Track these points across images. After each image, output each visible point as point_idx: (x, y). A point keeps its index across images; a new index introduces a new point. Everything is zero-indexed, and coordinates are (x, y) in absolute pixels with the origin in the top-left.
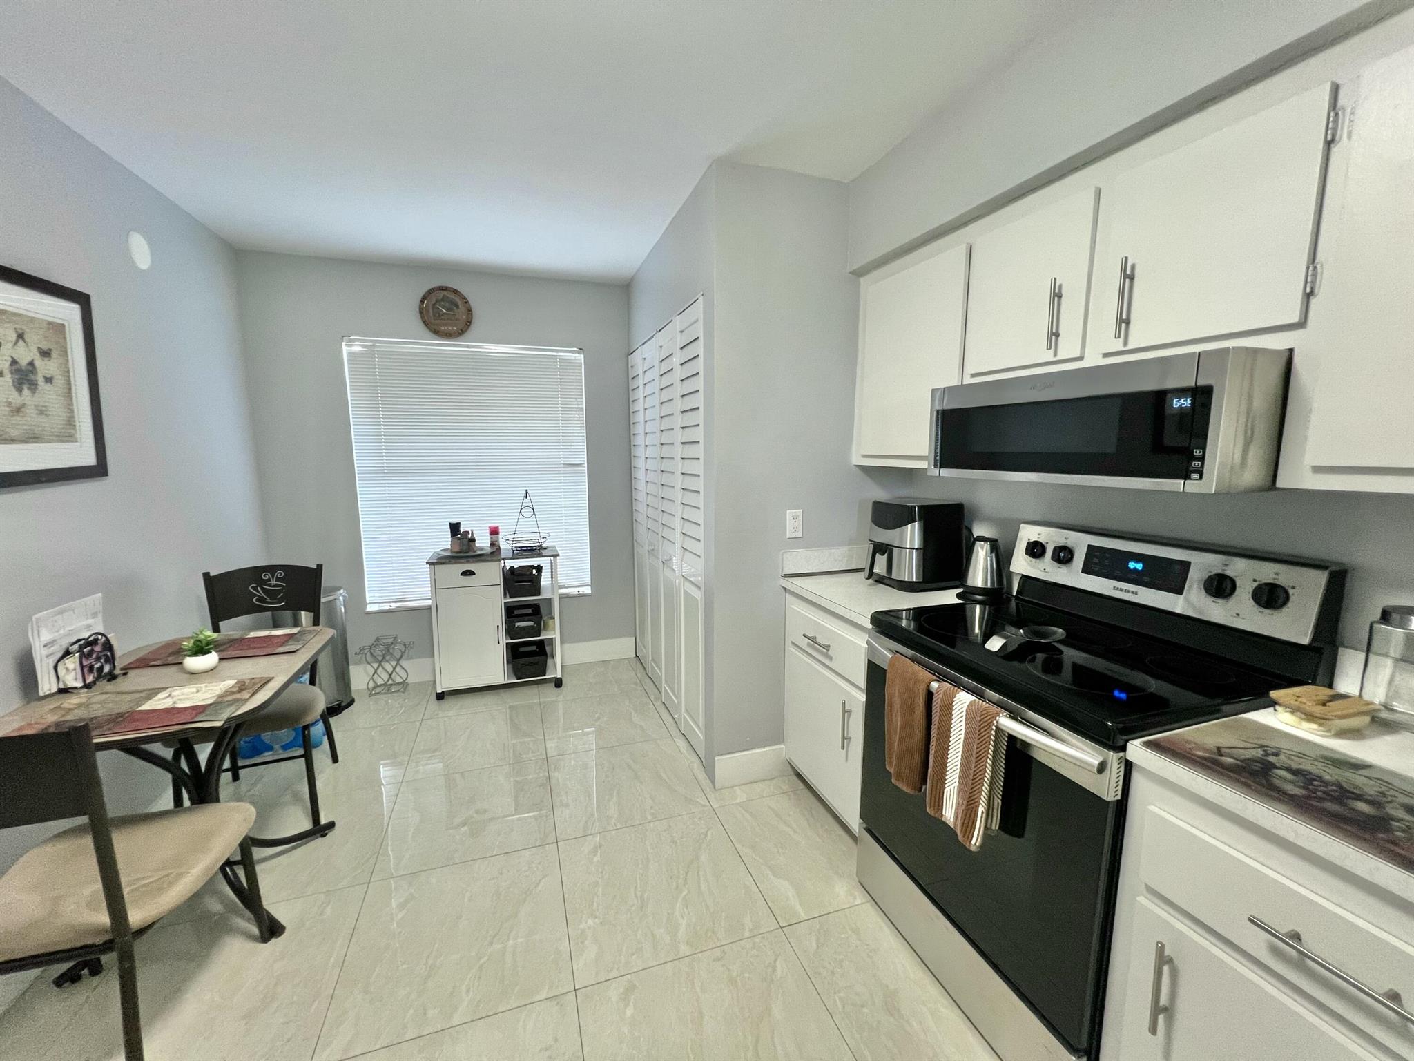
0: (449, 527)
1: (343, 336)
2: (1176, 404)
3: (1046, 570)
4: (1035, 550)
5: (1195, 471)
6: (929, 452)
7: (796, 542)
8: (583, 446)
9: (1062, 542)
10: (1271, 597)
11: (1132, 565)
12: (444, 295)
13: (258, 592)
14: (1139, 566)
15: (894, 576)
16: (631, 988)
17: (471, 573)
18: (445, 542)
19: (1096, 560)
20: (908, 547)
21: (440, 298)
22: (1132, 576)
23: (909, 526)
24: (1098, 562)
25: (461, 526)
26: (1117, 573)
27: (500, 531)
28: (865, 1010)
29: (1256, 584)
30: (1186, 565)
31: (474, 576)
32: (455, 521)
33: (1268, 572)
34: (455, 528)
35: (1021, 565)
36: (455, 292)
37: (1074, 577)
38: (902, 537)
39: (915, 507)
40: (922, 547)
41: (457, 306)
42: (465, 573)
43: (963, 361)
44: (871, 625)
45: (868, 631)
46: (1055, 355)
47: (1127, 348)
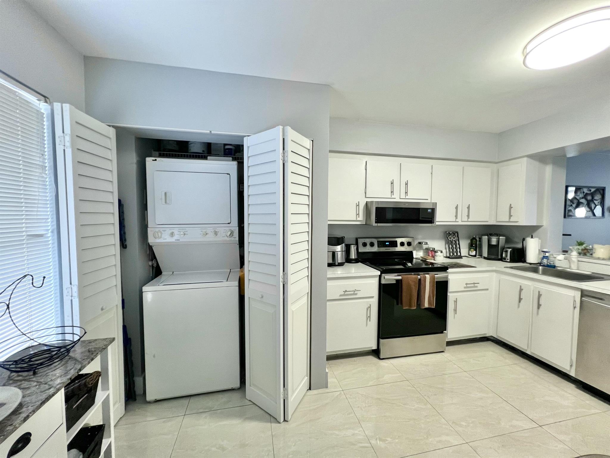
2: (428, 211)
3: (369, 249)
4: (365, 245)
5: (433, 222)
9: (371, 241)
10: (409, 244)
11: (387, 243)
14: (388, 243)
19: (380, 244)
26: (386, 246)
29: (406, 242)
30: (396, 241)
35: (362, 249)
37: (376, 249)
40: (345, 250)
43: (366, 193)
44: (381, 273)
45: (379, 276)
46: (391, 197)
47: (406, 198)
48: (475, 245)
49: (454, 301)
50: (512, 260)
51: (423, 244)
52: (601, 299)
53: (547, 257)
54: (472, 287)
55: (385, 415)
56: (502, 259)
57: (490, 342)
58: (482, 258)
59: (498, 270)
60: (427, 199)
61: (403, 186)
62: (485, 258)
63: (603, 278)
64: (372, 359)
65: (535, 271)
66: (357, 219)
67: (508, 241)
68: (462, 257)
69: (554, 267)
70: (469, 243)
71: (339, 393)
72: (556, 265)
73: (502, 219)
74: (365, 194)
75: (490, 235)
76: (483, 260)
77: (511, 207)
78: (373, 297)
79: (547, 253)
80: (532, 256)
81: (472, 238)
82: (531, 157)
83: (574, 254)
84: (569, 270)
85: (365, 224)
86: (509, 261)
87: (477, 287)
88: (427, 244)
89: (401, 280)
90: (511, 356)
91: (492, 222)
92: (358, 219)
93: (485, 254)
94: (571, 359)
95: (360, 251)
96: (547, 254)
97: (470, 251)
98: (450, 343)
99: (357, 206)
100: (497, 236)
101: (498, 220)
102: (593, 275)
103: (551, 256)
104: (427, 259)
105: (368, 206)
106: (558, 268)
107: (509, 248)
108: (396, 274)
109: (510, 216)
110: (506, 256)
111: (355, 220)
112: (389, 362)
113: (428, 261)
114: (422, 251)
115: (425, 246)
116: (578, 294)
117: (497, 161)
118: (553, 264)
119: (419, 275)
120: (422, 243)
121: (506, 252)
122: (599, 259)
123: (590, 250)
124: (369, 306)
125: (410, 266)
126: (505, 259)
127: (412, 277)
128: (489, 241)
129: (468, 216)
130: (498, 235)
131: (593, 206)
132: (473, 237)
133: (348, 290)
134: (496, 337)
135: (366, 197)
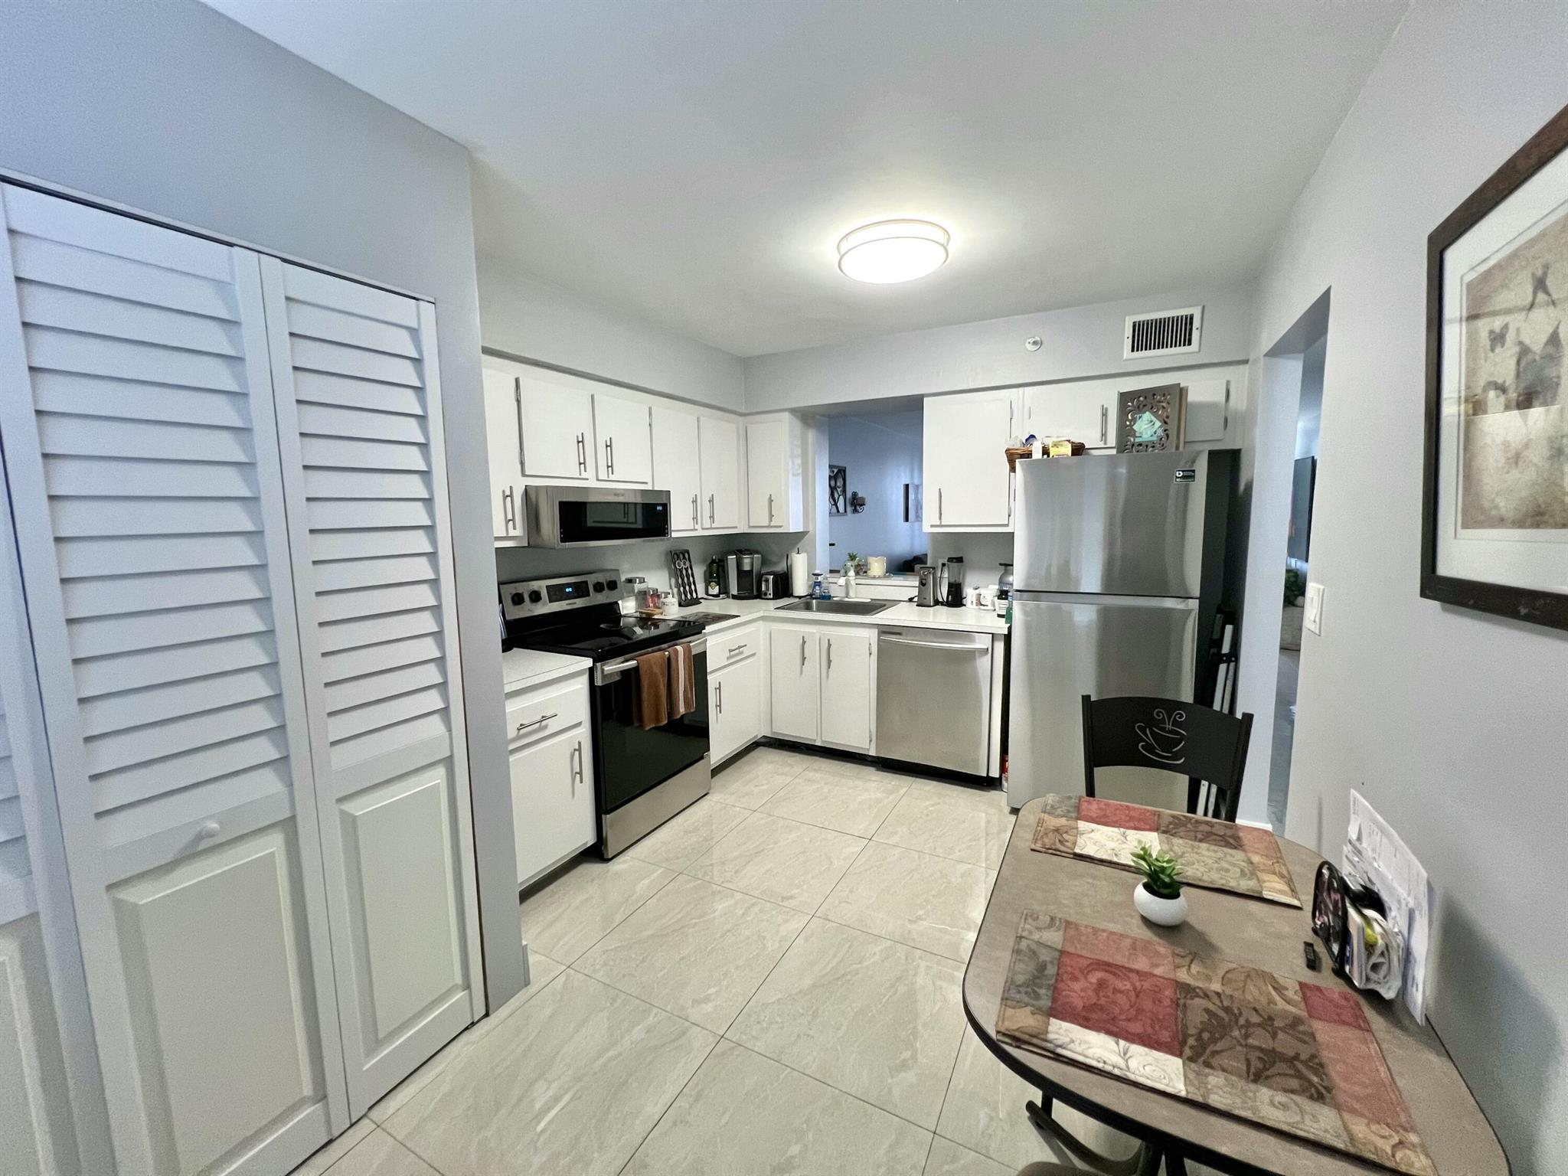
2: (658, 509)
3: (528, 610)
11: (567, 590)
14: (570, 590)
16: (784, 899)
19: (553, 593)
30: (586, 582)
43: (522, 464)
44: (595, 662)
45: (588, 670)
46: (580, 475)
47: (610, 479)
48: (716, 573)
49: (716, 689)
50: (777, 596)
51: (635, 583)
52: (899, 634)
53: (819, 584)
54: (736, 654)
55: (681, 956)
56: (760, 596)
57: (761, 748)
58: (728, 597)
59: (766, 616)
60: (646, 483)
61: (601, 449)
62: (734, 597)
63: (885, 605)
64: (591, 870)
65: (808, 607)
66: (507, 534)
67: (765, 562)
68: (701, 600)
69: (830, 597)
70: (705, 572)
71: (563, 978)
72: (832, 595)
73: (757, 522)
74: (519, 466)
75: (740, 553)
76: (731, 601)
77: (771, 501)
78: (579, 724)
79: (819, 577)
80: (800, 586)
81: (710, 561)
82: (793, 411)
83: (852, 573)
84: (847, 599)
85: (526, 545)
86: (772, 596)
87: (742, 653)
88: (644, 582)
89: (636, 669)
90: (798, 758)
91: (742, 529)
92: (512, 533)
93: (734, 591)
94: (870, 731)
95: (508, 618)
96: (820, 579)
97: (709, 587)
98: (716, 771)
99: (505, 497)
100: (751, 554)
101: (751, 524)
102: (873, 602)
103: (825, 581)
104: (654, 615)
105: (530, 499)
106: (835, 599)
107: (770, 574)
108: (621, 659)
109: (771, 516)
110: (767, 589)
111: (505, 535)
112: (626, 858)
113: (656, 617)
114: (633, 598)
115: (637, 587)
116: (875, 632)
117: (743, 410)
118: (827, 594)
119: (664, 650)
120: (633, 581)
121: (767, 581)
122: (874, 578)
123: (863, 565)
124: (577, 748)
125: (642, 634)
126: (766, 594)
127: (653, 658)
128: (739, 564)
129: (712, 517)
130: (751, 552)
131: (836, 496)
132: (713, 559)
133: (526, 722)
134: (769, 735)
135: (524, 475)
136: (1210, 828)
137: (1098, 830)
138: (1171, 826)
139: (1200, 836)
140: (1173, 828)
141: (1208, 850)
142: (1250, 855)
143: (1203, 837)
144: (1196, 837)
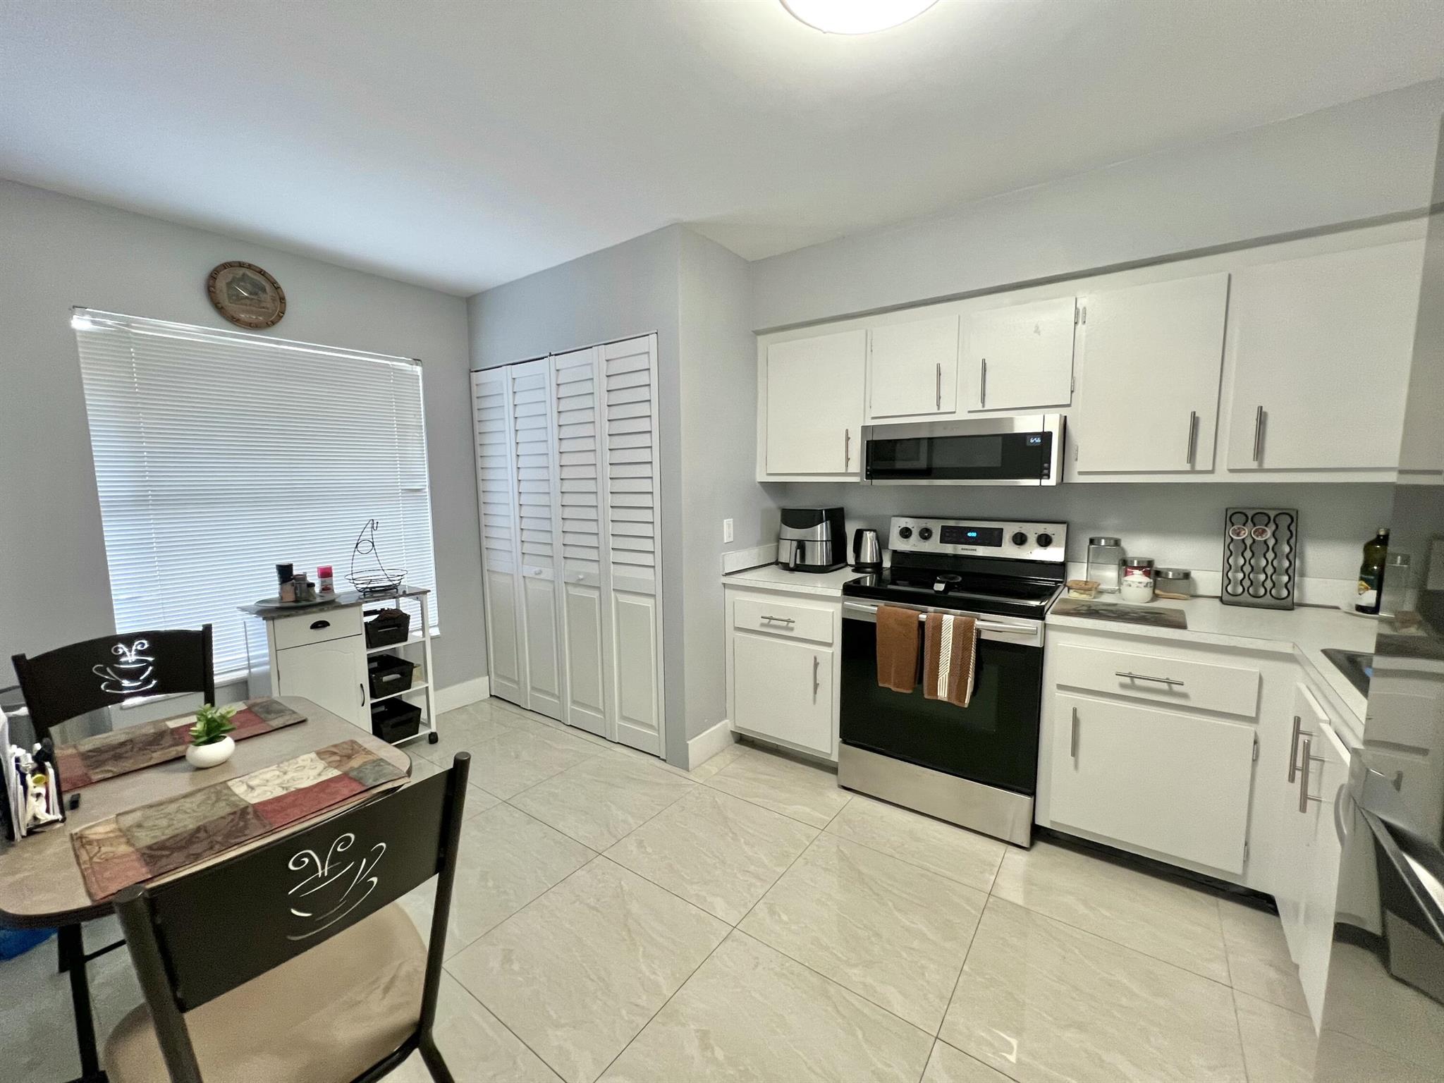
0: (275, 570)
1: (74, 307)
2: (1032, 441)
3: (913, 545)
4: (906, 533)
5: (1045, 475)
6: (861, 470)
7: (732, 546)
8: (425, 470)
9: (924, 526)
10: (1045, 541)
11: (969, 534)
12: (244, 275)
13: (108, 674)
14: (974, 534)
15: (807, 563)
16: (771, 906)
17: (324, 624)
18: (272, 590)
19: (947, 534)
20: (819, 539)
21: (237, 277)
22: (971, 541)
23: (819, 526)
24: (949, 535)
25: (294, 568)
26: (963, 540)
27: (333, 571)
28: (906, 846)
29: (1036, 535)
30: (1001, 530)
31: (328, 627)
32: (285, 562)
33: (1042, 529)
34: (285, 572)
35: (898, 544)
36: (262, 272)
37: (934, 546)
38: (814, 533)
39: (822, 511)
40: (830, 539)
41: (264, 290)
42: (315, 626)
43: (870, 407)
44: (843, 593)
46: (939, 409)
47: (986, 409)
64: (828, 780)
66: (846, 469)
74: (868, 410)
92: (851, 470)
95: (888, 547)
99: (847, 439)
111: (844, 471)
112: (849, 797)
135: (872, 417)
136: (191, 852)
137: (315, 778)
138: (242, 824)
139: (202, 835)
140: (238, 824)
141: (185, 826)
142: (131, 849)
143: (198, 835)
144: (206, 831)
